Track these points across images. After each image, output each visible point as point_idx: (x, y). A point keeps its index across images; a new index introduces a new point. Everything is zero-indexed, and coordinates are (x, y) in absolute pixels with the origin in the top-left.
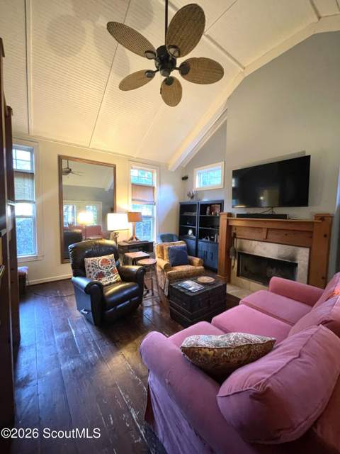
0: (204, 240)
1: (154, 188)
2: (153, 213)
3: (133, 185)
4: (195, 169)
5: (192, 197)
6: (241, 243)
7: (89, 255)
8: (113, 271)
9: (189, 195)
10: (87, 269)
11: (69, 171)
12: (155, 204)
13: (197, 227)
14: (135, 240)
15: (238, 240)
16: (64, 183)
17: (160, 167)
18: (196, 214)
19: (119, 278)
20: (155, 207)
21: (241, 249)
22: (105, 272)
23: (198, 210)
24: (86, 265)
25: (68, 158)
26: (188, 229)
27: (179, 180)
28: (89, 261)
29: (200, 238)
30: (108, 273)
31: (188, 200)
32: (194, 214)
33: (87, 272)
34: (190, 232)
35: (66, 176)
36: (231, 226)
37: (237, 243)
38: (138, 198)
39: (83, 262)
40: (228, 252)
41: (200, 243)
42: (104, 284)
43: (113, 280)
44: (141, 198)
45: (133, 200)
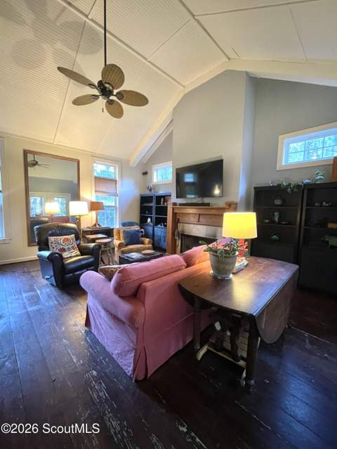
0: (159, 226)
1: (116, 181)
2: (116, 203)
3: (96, 178)
4: (153, 166)
5: (151, 190)
6: (183, 226)
7: (52, 235)
8: (73, 248)
9: (148, 188)
10: (50, 245)
11: (35, 164)
12: (117, 195)
13: (154, 216)
14: (98, 226)
15: (181, 224)
16: (30, 175)
17: (121, 163)
18: (153, 204)
19: (78, 253)
20: (117, 198)
21: (183, 231)
22: (66, 247)
23: (154, 201)
24: (50, 242)
25: (34, 153)
26: (147, 217)
27: (139, 175)
28: (52, 239)
29: (156, 225)
30: (69, 249)
31: (147, 193)
32: (151, 205)
33: (50, 247)
34: (149, 220)
35: (32, 168)
36: (176, 213)
37: (180, 227)
38: (100, 189)
39: (47, 240)
40: (173, 234)
41: (155, 229)
42: (66, 257)
43: (73, 254)
44: (104, 190)
45: (96, 191)
